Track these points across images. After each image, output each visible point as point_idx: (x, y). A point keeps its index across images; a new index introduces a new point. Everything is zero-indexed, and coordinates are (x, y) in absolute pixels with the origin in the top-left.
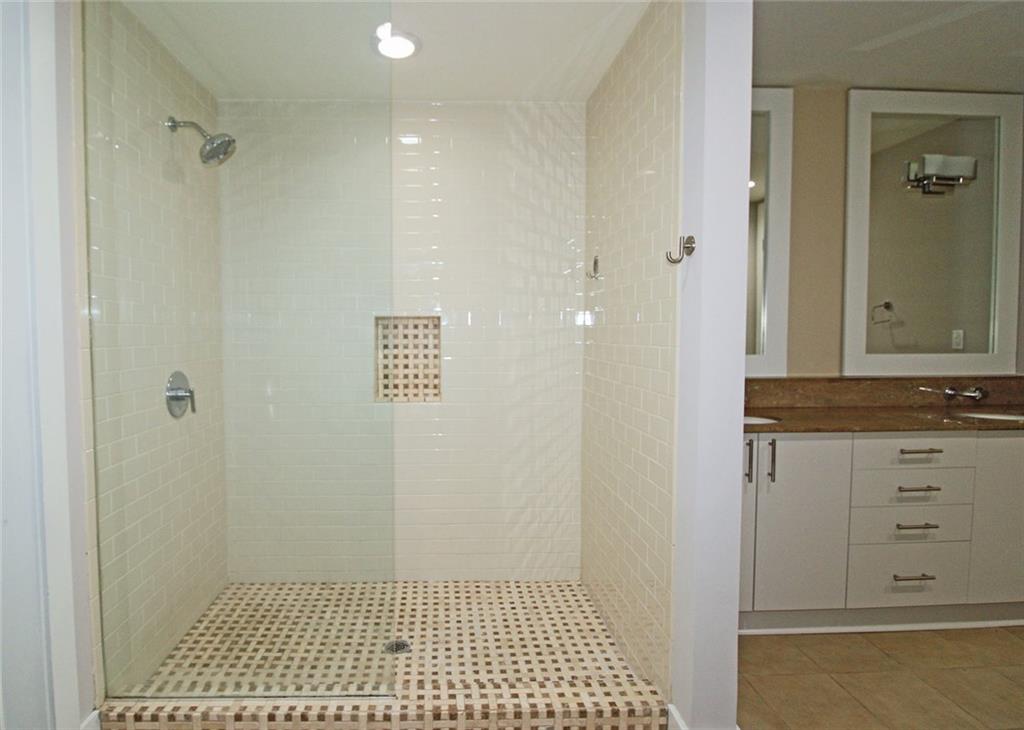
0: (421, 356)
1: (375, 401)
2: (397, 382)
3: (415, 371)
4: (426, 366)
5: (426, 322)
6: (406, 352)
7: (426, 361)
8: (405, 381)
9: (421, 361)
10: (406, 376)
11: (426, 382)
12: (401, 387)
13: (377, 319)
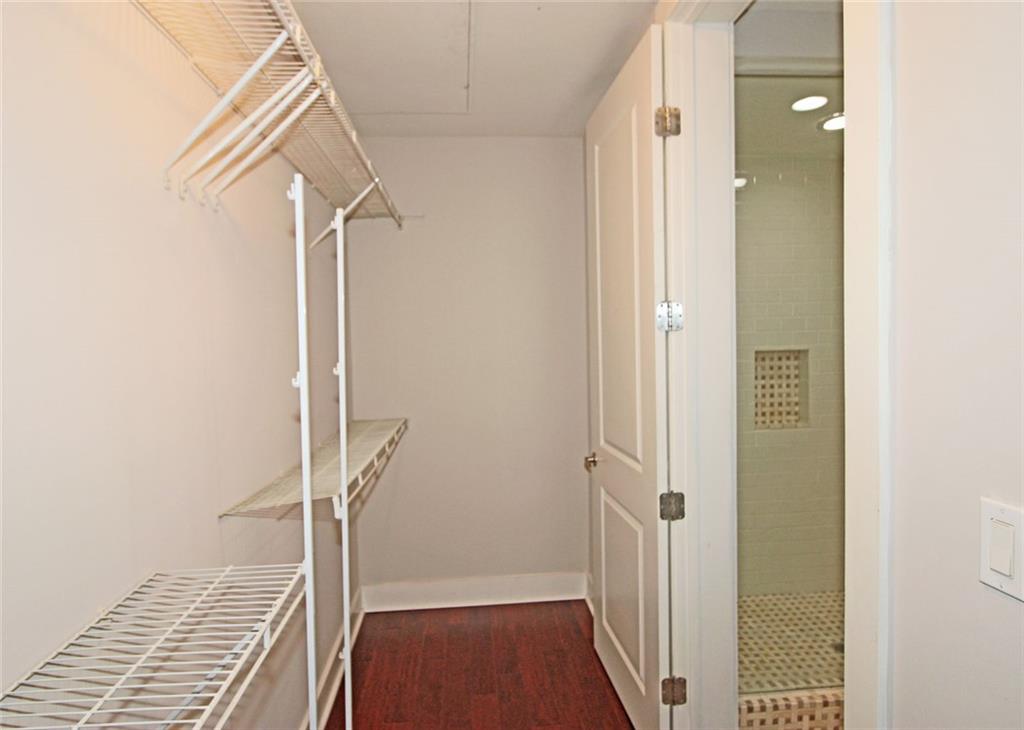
0: (784, 385)
1: (755, 429)
2: (764, 410)
3: (779, 400)
4: (788, 395)
5: (788, 354)
6: (772, 382)
7: (788, 390)
8: (771, 409)
9: (784, 390)
10: (772, 405)
11: (788, 409)
12: (768, 414)
13: (757, 352)
